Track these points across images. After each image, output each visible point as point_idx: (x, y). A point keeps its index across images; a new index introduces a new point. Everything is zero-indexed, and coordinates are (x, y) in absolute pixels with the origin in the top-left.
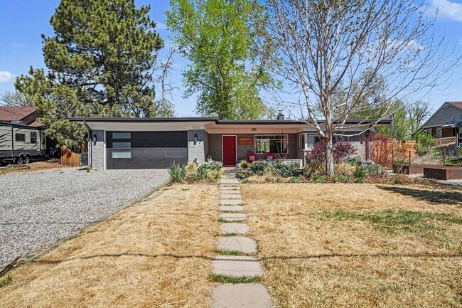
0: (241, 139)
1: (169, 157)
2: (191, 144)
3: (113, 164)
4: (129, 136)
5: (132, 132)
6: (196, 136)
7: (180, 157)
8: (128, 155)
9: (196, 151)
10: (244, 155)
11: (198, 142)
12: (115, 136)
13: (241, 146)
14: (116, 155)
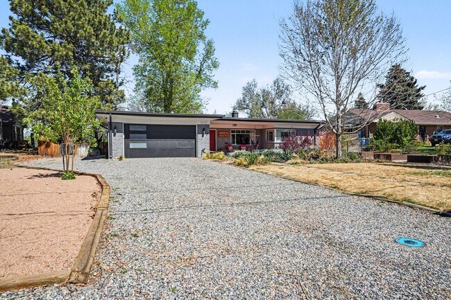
0: (221, 133)
1: (181, 147)
2: (199, 136)
3: (130, 153)
4: (144, 129)
5: (147, 125)
6: (204, 129)
7: (189, 147)
8: (144, 145)
9: (203, 141)
10: (223, 146)
11: (205, 135)
12: (132, 129)
13: (221, 138)
14: (132, 146)
